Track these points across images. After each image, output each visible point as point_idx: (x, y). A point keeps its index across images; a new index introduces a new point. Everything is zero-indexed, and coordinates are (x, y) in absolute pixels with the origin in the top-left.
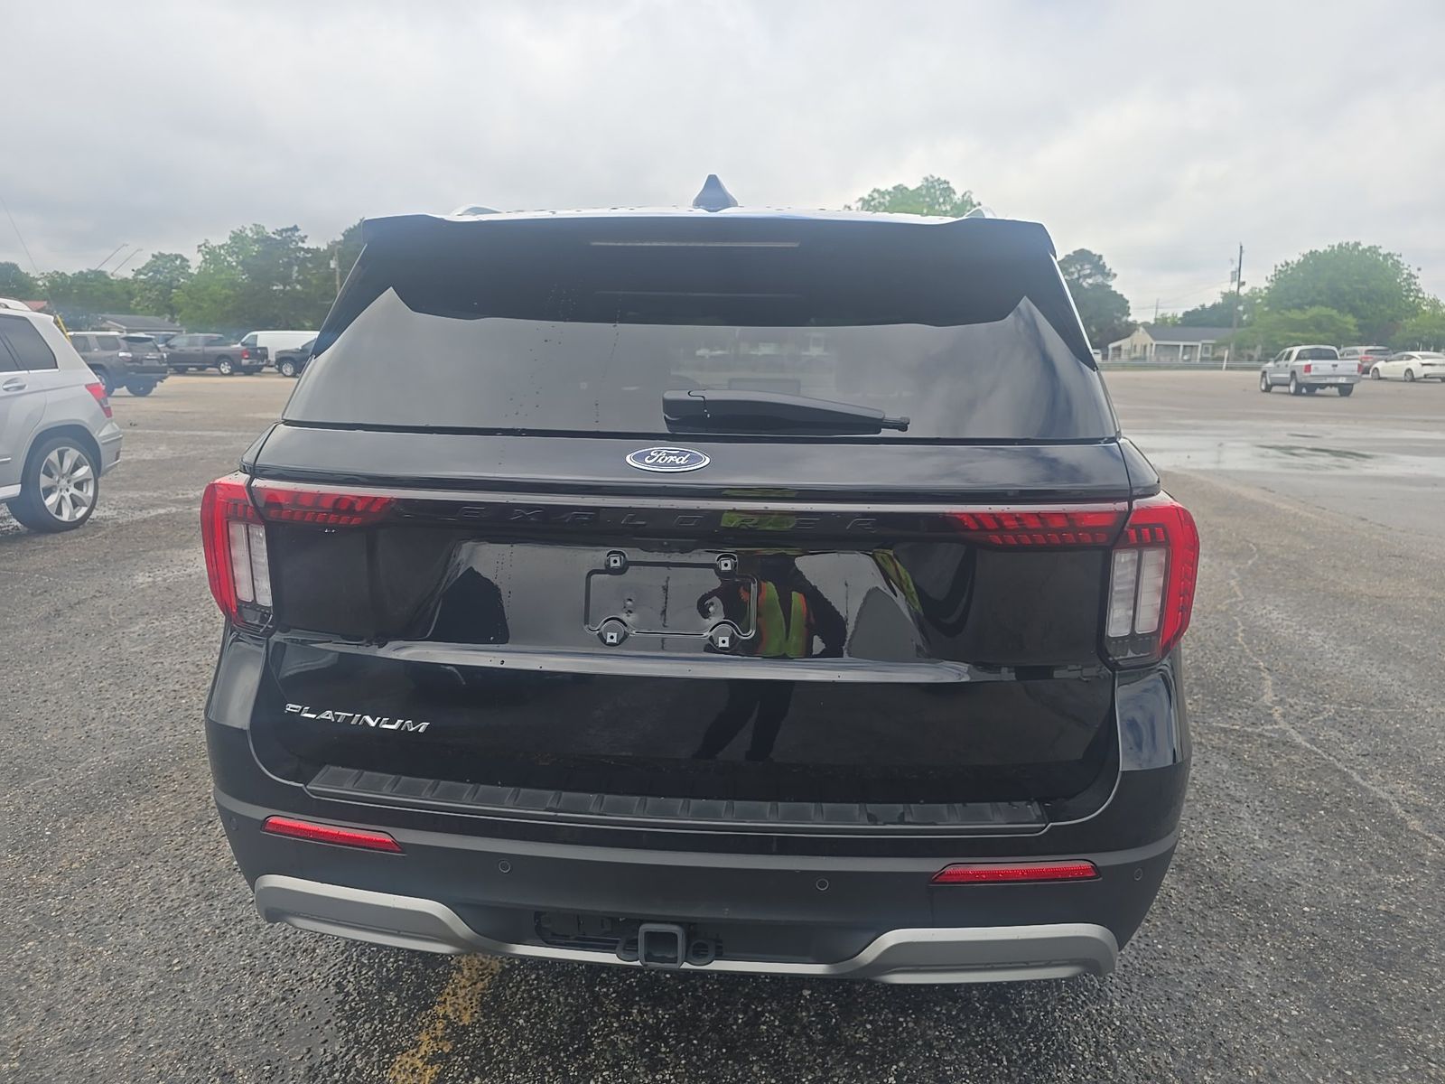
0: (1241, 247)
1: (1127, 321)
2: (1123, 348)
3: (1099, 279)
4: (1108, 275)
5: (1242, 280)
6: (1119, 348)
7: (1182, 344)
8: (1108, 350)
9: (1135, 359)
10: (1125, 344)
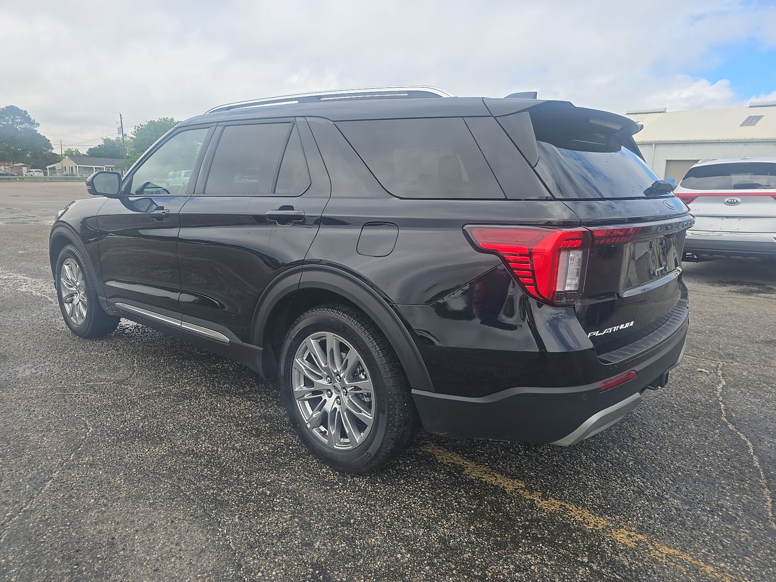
0: (121, 115)
1: (51, 153)
2: (57, 168)
3: (27, 125)
4: (34, 124)
5: (124, 133)
6: (54, 168)
7: (94, 167)
8: (47, 169)
9: (67, 175)
10: (57, 166)
